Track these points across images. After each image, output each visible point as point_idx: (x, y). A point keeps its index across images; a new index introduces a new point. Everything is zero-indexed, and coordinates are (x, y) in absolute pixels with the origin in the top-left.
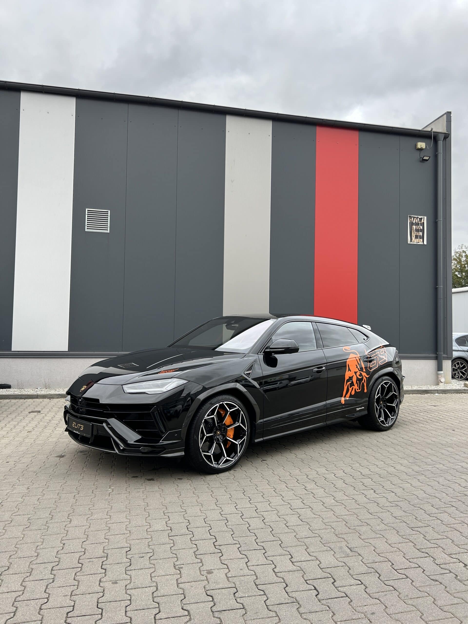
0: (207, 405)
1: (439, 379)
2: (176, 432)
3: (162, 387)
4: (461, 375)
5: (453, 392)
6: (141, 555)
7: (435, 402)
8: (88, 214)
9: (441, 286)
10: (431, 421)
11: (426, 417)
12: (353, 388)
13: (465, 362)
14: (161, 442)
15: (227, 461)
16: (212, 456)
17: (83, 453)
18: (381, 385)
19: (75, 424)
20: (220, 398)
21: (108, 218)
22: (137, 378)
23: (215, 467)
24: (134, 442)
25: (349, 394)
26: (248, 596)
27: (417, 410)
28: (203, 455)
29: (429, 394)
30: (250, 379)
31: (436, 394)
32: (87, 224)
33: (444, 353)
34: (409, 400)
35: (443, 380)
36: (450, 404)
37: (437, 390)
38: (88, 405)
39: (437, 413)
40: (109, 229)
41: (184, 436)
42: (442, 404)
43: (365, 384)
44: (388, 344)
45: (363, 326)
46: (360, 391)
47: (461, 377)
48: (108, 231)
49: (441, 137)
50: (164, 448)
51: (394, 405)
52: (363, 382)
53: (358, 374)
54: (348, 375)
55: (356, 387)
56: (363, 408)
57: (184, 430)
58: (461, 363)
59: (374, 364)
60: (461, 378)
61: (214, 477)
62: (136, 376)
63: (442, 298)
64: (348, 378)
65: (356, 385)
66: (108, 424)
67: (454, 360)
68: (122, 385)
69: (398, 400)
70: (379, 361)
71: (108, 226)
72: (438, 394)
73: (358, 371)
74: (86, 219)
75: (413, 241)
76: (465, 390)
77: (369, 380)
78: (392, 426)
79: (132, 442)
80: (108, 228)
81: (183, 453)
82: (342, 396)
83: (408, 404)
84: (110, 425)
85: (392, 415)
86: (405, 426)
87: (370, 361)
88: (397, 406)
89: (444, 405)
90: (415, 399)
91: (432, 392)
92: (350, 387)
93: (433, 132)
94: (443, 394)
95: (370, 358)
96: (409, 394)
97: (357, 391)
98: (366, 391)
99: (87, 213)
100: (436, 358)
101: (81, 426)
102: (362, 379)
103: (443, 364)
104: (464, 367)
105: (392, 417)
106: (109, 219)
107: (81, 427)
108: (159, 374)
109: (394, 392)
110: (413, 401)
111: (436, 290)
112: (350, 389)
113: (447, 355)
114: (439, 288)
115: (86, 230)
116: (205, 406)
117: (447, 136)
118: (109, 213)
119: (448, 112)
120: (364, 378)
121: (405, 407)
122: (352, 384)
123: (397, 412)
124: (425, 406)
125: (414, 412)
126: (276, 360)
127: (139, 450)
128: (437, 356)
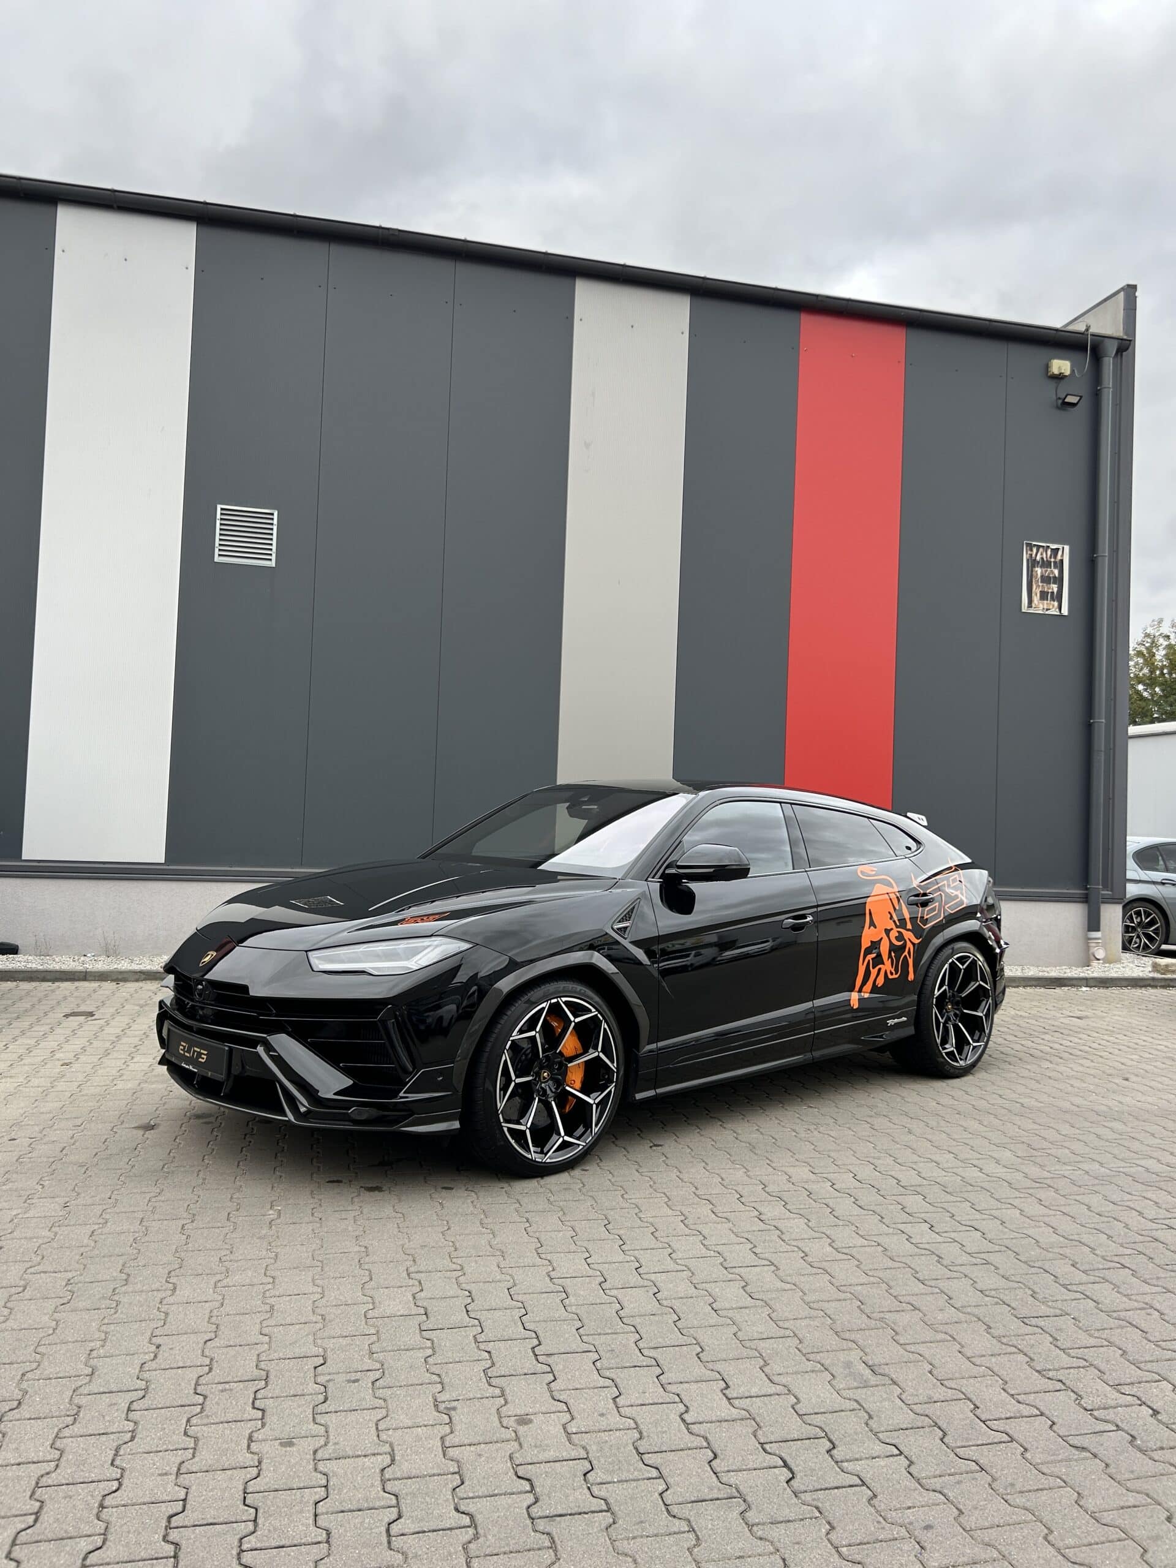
0: (520, 1005)
1: (1091, 951)
2: (440, 1072)
3: (408, 959)
4: (1145, 942)
5: (1124, 983)
6: (353, 1377)
7: (1081, 1008)
8: (221, 519)
9: (1101, 721)
10: (1071, 1054)
11: (1057, 1046)
12: (880, 969)
13: (1157, 911)
14: (401, 1094)
15: (565, 1145)
16: (528, 1132)
17: (204, 1120)
18: (950, 964)
19: (184, 1047)
20: (552, 987)
21: (272, 529)
22: (345, 933)
23: (535, 1161)
24: (335, 1094)
25: (869, 986)
26: (619, 1482)
27: (1037, 1028)
28: (505, 1129)
29: (1066, 988)
30: (625, 943)
31: (1084, 989)
32: (220, 545)
33: (1105, 887)
34: (1017, 1003)
35: (1100, 953)
36: (1117, 1013)
37: (1086, 979)
38: (220, 1000)
39: (1084, 1037)
40: (273, 557)
41: (459, 1082)
42: (1098, 1013)
43: (911, 961)
44: (969, 860)
45: (909, 814)
46: (897, 976)
47: (1146, 947)
48: (273, 564)
49: (1111, 348)
50: (409, 1111)
51: (981, 1014)
52: (905, 956)
53: (894, 934)
54: (868, 936)
55: (887, 966)
56: (904, 1019)
57: (459, 1066)
58: (1145, 911)
59: (934, 909)
60: (1143, 948)
61: (532, 1184)
62: (343, 928)
63: (1103, 749)
64: (870, 944)
65: (888, 963)
66: (269, 1048)
67: (1130, 905)
68: (306, 951)
69: (990, 1001)
70: (945, 904)
71: (271, 550)
72: (1088, 989)
73: (894, 927)
74: (218, 531)
75: (1033, 605)
76: (1153, 979)
77: (920, 950)
78: (973, 1065)
79: (330, 1096)
80: (271, 555)
81: (456, 1125)
82: (852, 990)
83: (1013, 1012)
84: (275, 1051)
85: (976, 1038)
86: (1003, 1066)
87: (924, 904)
88: (987, 1015)
89: (1104, 1017)
90: (1032, 1001)
91: (1074, 982)
92: (873, 968)
93: (1092, 335)
94: (1099, 987)
95: (925, 895)
96: (1017, 987)
97: (890, 977)
98: (911, 977)
99: (219, 516)
100: (1085, 899)
101: (202, 1051)
102: (904, 947)
103: (1102, 914)
104: (1152, 922)
105: (975, 1044)
106: (275, 532)
107: (200, 1054)
108: (400, 926)
109: (981, 980)
110: (1027, 1004)
111: (1089, 728)
112: (874, 972)
113: (1112, 891)
114: (1096, 725)
115: (217, 559)
116: (513, 1009)
117: (1125, 346)
118: (275, 517)
119: (1129, 286)
120: (909, 945)
121: (1007, 1019)
122: (878, 960)
123: (987, 1031)
124: (1055, 1018)
125: (1027, 1031)
126: (691, 896)
127: (347, 1114)
128: (1087, 894)
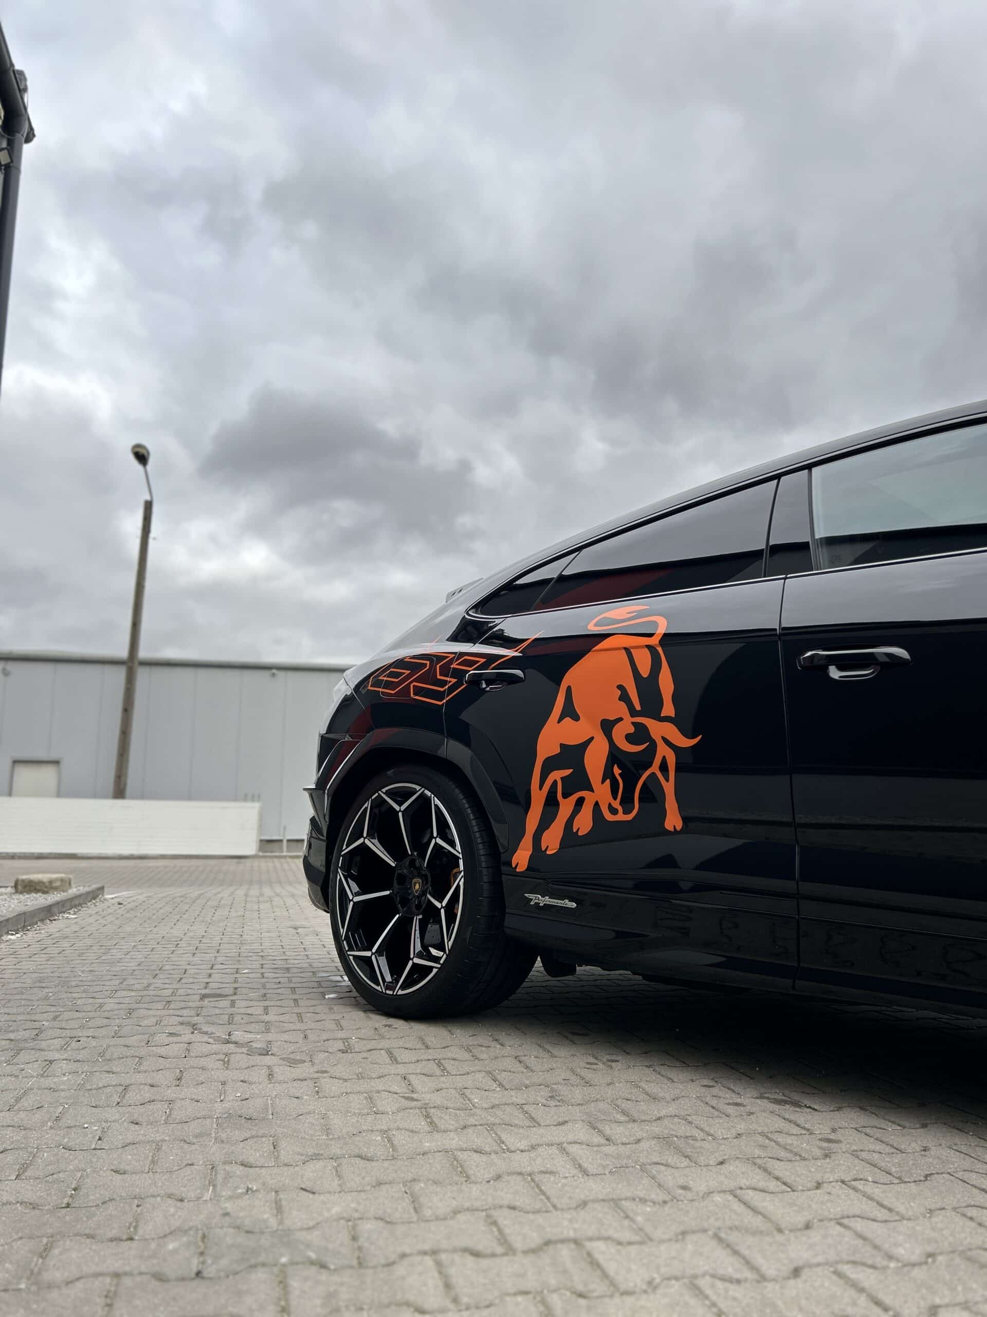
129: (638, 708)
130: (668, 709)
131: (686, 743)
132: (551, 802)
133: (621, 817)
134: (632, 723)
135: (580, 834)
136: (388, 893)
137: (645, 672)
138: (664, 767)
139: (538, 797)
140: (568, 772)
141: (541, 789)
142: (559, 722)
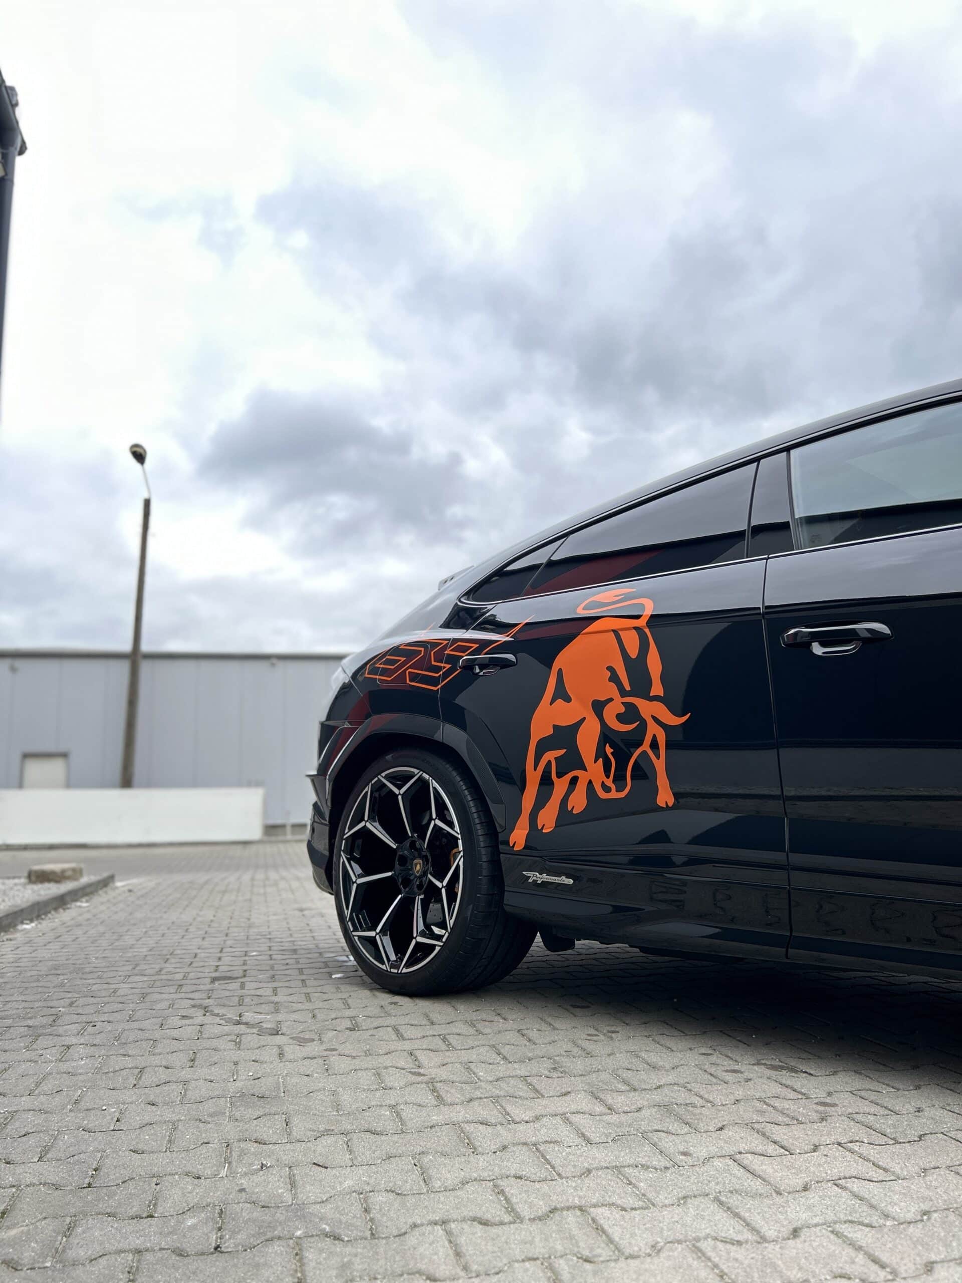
129: (628, 688)
130: (657, 689)
131: (676, 721)
132: (546, 781)
133: (614, 794)
134: (622, 703)
135: (575, 812)
136: (389, 874)
137: (633, 653)
138: (654, 745)
139: (533, 778)
140: (562, 752)
141: (535, 770)
142: (551, 704)
